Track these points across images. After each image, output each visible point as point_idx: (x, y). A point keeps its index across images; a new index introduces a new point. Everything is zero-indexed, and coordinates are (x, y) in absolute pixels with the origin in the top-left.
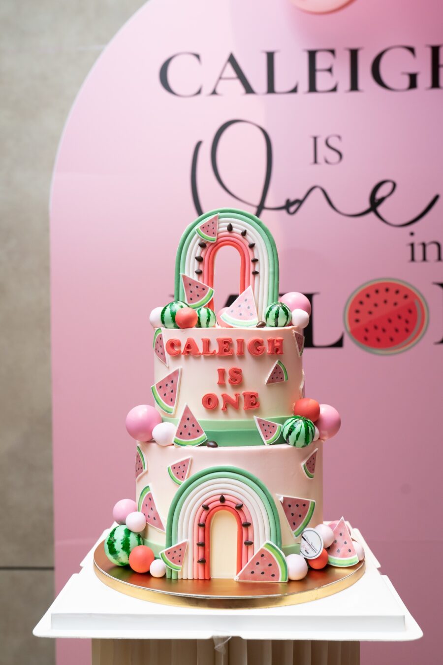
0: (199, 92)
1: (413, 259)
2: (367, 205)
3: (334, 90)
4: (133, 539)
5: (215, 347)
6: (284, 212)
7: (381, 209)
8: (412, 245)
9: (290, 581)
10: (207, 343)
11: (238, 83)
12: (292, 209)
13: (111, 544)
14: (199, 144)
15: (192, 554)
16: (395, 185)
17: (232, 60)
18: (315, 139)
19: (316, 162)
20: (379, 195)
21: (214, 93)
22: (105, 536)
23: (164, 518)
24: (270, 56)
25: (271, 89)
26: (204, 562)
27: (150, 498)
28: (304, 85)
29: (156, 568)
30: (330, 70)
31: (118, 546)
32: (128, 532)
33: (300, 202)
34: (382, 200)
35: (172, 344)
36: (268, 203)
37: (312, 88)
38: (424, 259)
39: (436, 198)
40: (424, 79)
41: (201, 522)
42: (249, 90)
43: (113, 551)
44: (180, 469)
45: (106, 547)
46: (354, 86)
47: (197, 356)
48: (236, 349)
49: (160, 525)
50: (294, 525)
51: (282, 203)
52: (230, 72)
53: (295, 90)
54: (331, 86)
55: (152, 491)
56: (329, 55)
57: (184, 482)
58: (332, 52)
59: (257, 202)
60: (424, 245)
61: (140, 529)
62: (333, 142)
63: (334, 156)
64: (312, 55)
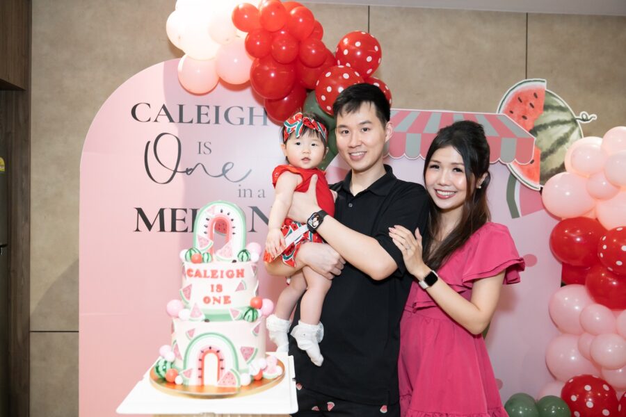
0: (149, 120)
1: (240, 196)
2: (221, 173)
3: (209, 123)
4: (168, 365)
5: (209, 274)
6: (185, 174)
7: (227, 174)
8: (240, 190)
9: (242, 386)
10: (205, 272)
11: (166, 117)
12: (189, 173)
13: (157, 368)
14: (149, 142)
15: (195, 373)
16: (233, 164)
17: (164, 107)
18: (200, 143)
19: (200, 153)
20: (226, 168)
21: (156, 121)
22: (155, 364)
23: (183, 355)
24: (181, 107)
25: (181, 121)
26: (201, 377)
27: (177, 345)
28: (195, 120)
29: (178, 380)
30: (207, 114)
31: (160, 369)
32: (166, 362)
33: (192, 170)
34: (228, 170)
35: (190, 271)
36: (178, 170)
37: (199, 121)
38: (245, 196)
39: (251, 171)
40: (247, 121)
41: (201, 358)
42: (171, 120)
43: (158, 371)
44: (191, 333)
45: (155, 370)
46: (217, 122)
47: (200, 276)
48: (219, 274)
49: (181, 359)
50: (246, 359)
51: (185, 170)
52: (163, 112)
53: (191, 122)
54: (207, 121)
55: (178, 342)
56: (206, 108)
57: (193, 338)
58: (208, 107)
59: (174, 169)
60: (245, 190)
61: (172, 360)
62: (207, 145)
63: (208, 151)
64: (199, 107)
